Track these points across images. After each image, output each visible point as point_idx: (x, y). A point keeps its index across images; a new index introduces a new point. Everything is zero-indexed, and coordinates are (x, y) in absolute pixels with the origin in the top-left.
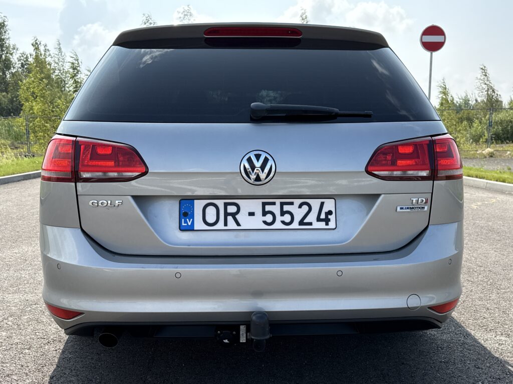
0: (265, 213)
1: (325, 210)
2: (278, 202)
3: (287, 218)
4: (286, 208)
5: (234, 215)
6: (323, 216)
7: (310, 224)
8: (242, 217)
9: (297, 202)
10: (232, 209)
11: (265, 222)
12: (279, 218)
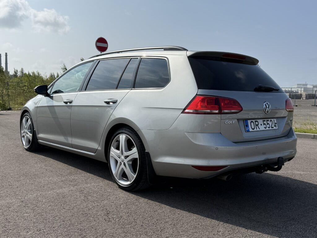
0: (264, 124)
1: (275, 123)
2: (266, 120)
3: (268, 126)
4: (268, 122)
5: (258, 125)
6: (275, 125)
7: (273, 127)
8: (259, 126)
9: (270, 120)
10: (257, 123)
11: (264, 127)
12: (267, 126)
